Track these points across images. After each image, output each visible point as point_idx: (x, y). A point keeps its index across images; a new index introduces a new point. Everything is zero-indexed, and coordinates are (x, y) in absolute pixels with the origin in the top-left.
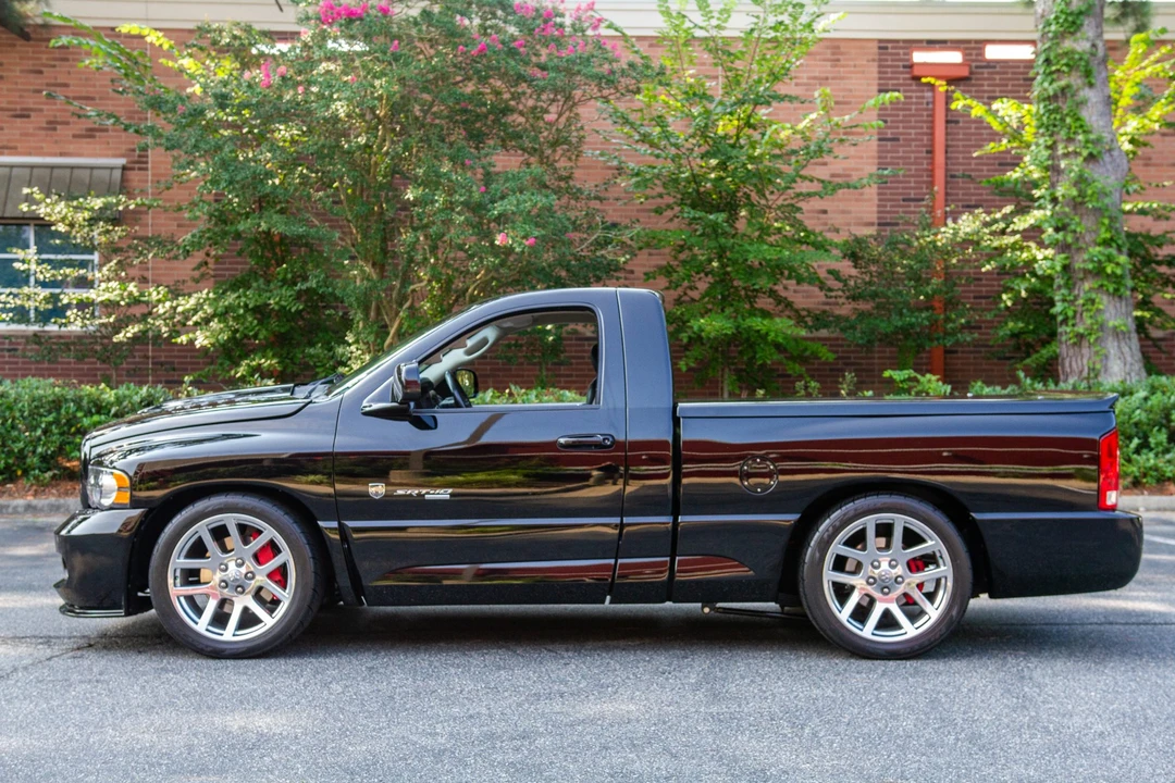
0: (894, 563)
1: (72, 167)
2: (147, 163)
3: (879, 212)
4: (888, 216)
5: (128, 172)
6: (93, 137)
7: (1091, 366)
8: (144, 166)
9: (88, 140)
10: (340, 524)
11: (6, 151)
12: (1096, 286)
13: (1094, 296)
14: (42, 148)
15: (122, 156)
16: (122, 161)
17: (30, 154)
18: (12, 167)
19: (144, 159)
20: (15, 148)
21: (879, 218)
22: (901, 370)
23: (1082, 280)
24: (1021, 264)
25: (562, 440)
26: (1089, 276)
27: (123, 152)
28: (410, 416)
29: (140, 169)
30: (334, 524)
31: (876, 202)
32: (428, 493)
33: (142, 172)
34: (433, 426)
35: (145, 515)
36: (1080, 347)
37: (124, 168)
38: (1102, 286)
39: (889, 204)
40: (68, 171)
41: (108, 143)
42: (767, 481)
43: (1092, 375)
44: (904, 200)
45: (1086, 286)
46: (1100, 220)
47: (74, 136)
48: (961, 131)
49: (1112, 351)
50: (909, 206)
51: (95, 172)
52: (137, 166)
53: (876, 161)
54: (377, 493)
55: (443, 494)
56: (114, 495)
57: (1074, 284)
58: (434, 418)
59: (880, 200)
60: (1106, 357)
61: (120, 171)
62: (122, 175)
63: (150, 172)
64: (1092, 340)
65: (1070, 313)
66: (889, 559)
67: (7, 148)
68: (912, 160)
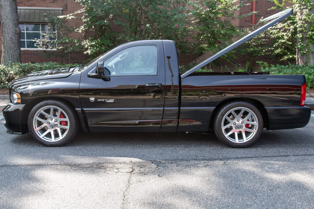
0: (243, 122)
1: (50, 10)
2: (68, 9)
3: (239, 24)
4: (242, 25)
5: (64, 11)
6: (54, 2)
7: (306, 61)
8: (67, 10)
9: (53, 3)
10: (82, 109)
11: (34, 6)
12: (309, 41)
13: (309, 44)
14: (42, 5)
15: (61, 7)
16: (62, 9)
17: (39, 7)
18: (35, 10)
19: (67, 8)
20: (36, 5)
21: (239, 25)
22: (260, 61)
23: (305, 40)
24: (280, 36)
25: (147, 85)
26: (307, 39)
27: (62, 6)
28: (102, 77)
29: (66, 11)
30: (80, 109)
31: (239, 21)
32: (107, 100)
33: (67, 11)
34: (109, 80)
35: (25, 106)
36: (304, 56)
37: (62, 10)
38: (310, 41)
39: (242, 22)
40: (49, 11)
41: (58, 4)
42: (206, 97)
43: (306, 63)
44: (245, 21)
45: (307, 41)
46: (312, 25)
47: (50, 2)
48: (258, 5)
49: (311, 57)
50: (246, 23)
51: (55, 11)
52: (65, 10)
53: (239, 12)
54: (92, 100)
55: (112, 101)
56: (17, 100)
57: (303, 41)
58: (110, 78)
59: (240, 21)
60: (310, 59)
61: (61, 11)
62: (62, 12)
63: (68, 11)
64: (307, 55)
65: (302, 48)
66: (242, 121)
67: (34, 5)
68: (247, 12)
